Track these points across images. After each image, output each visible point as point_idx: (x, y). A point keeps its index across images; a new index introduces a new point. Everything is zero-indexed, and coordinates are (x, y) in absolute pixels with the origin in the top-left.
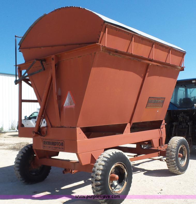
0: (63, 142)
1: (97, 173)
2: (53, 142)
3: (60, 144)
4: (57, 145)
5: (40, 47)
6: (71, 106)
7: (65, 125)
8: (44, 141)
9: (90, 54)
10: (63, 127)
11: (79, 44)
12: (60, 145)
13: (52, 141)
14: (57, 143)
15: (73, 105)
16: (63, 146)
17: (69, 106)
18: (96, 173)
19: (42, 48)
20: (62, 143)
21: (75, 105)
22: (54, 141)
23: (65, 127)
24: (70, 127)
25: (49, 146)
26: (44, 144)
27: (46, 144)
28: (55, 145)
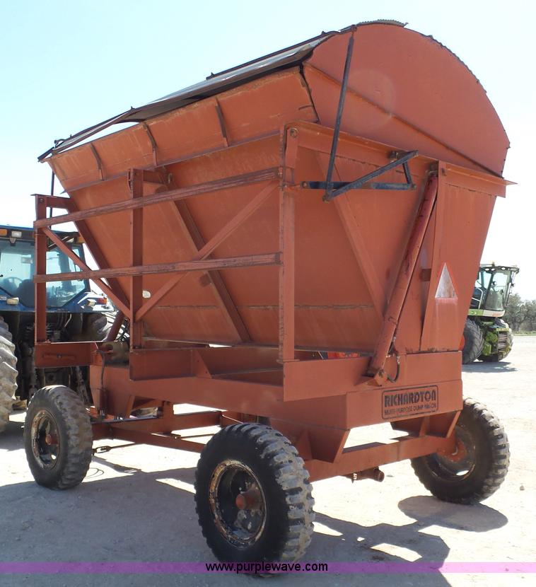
0: (435, 389)
2: (412, 394)
3: (428, 396)
8: (386, 397)
10: (431, 351)
12: (429, 398)
13: (410, 391)
14: (422, 394)
15: (454, 299)
16: (435, 399)
17: (448, 300)
20: (434, 392)
21: (457, 298)
22: (413, 391)
24: (448, 351)
25: (401, 406)
26: (386, 406)
27: (392, 405)
28: (415, 402)
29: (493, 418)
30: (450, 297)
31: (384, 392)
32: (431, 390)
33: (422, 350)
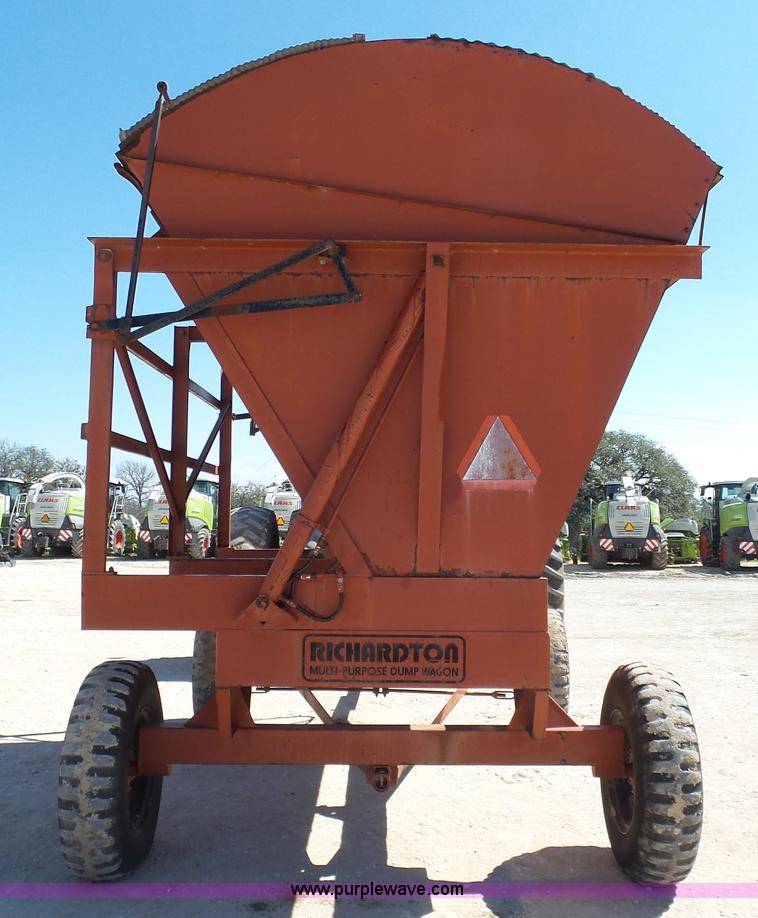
0: (458, 643)
1: (685, 760)
2: (386, 646)
3: (433, 653)
4: (416, 659)
5: (310, 184)
6: (511, 481)
7: (467, 567)
8: (314, 645)
9: (640, 280)
10: (452, 575)
11: (583, 227)
12: (439, 657)
13: (381, 641)
14: (416, 647)
15: (527, 482)
16: (455, 660)
17: (502, 483)
18: (682, 758)
19: (324, 190)
20: (453, 647)
21: (535, 480)
22: (390, 641)
23: (467, 576)
24: (505, 576)
25: (353, 664)
26: (313, 659)
27: (330, 659)
28: (395, 660)
29: (664, 716)
30: (512, 477)
31: (308, 636)
32: (443, 644)
33: (419, 570)
